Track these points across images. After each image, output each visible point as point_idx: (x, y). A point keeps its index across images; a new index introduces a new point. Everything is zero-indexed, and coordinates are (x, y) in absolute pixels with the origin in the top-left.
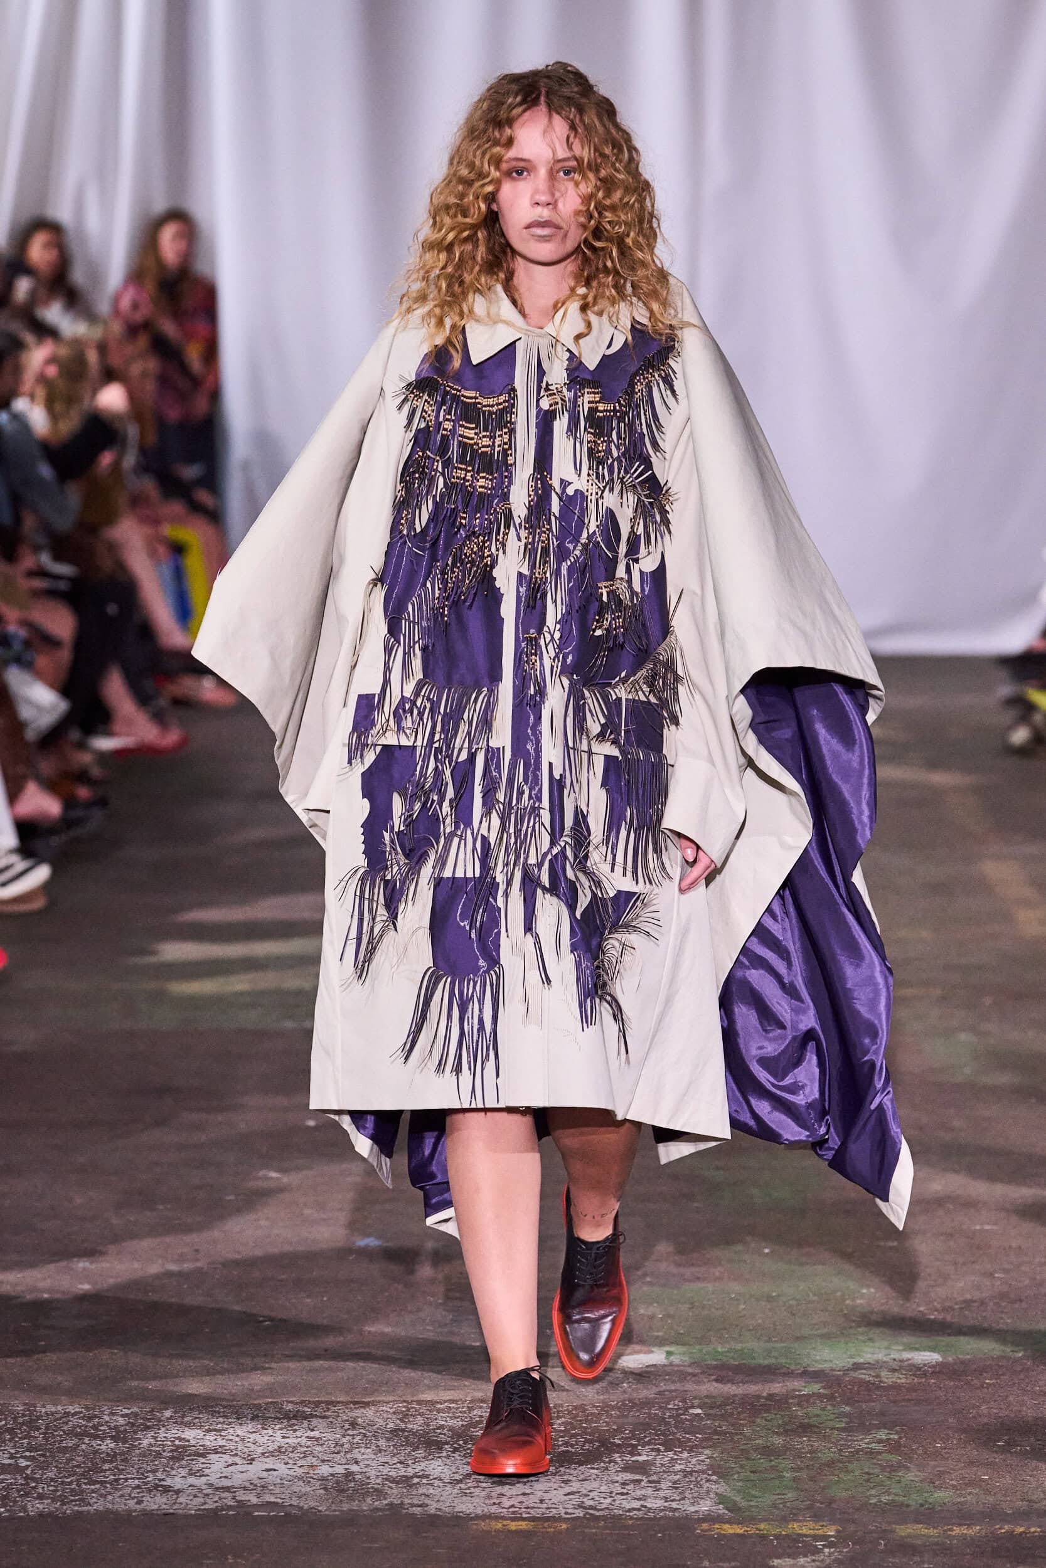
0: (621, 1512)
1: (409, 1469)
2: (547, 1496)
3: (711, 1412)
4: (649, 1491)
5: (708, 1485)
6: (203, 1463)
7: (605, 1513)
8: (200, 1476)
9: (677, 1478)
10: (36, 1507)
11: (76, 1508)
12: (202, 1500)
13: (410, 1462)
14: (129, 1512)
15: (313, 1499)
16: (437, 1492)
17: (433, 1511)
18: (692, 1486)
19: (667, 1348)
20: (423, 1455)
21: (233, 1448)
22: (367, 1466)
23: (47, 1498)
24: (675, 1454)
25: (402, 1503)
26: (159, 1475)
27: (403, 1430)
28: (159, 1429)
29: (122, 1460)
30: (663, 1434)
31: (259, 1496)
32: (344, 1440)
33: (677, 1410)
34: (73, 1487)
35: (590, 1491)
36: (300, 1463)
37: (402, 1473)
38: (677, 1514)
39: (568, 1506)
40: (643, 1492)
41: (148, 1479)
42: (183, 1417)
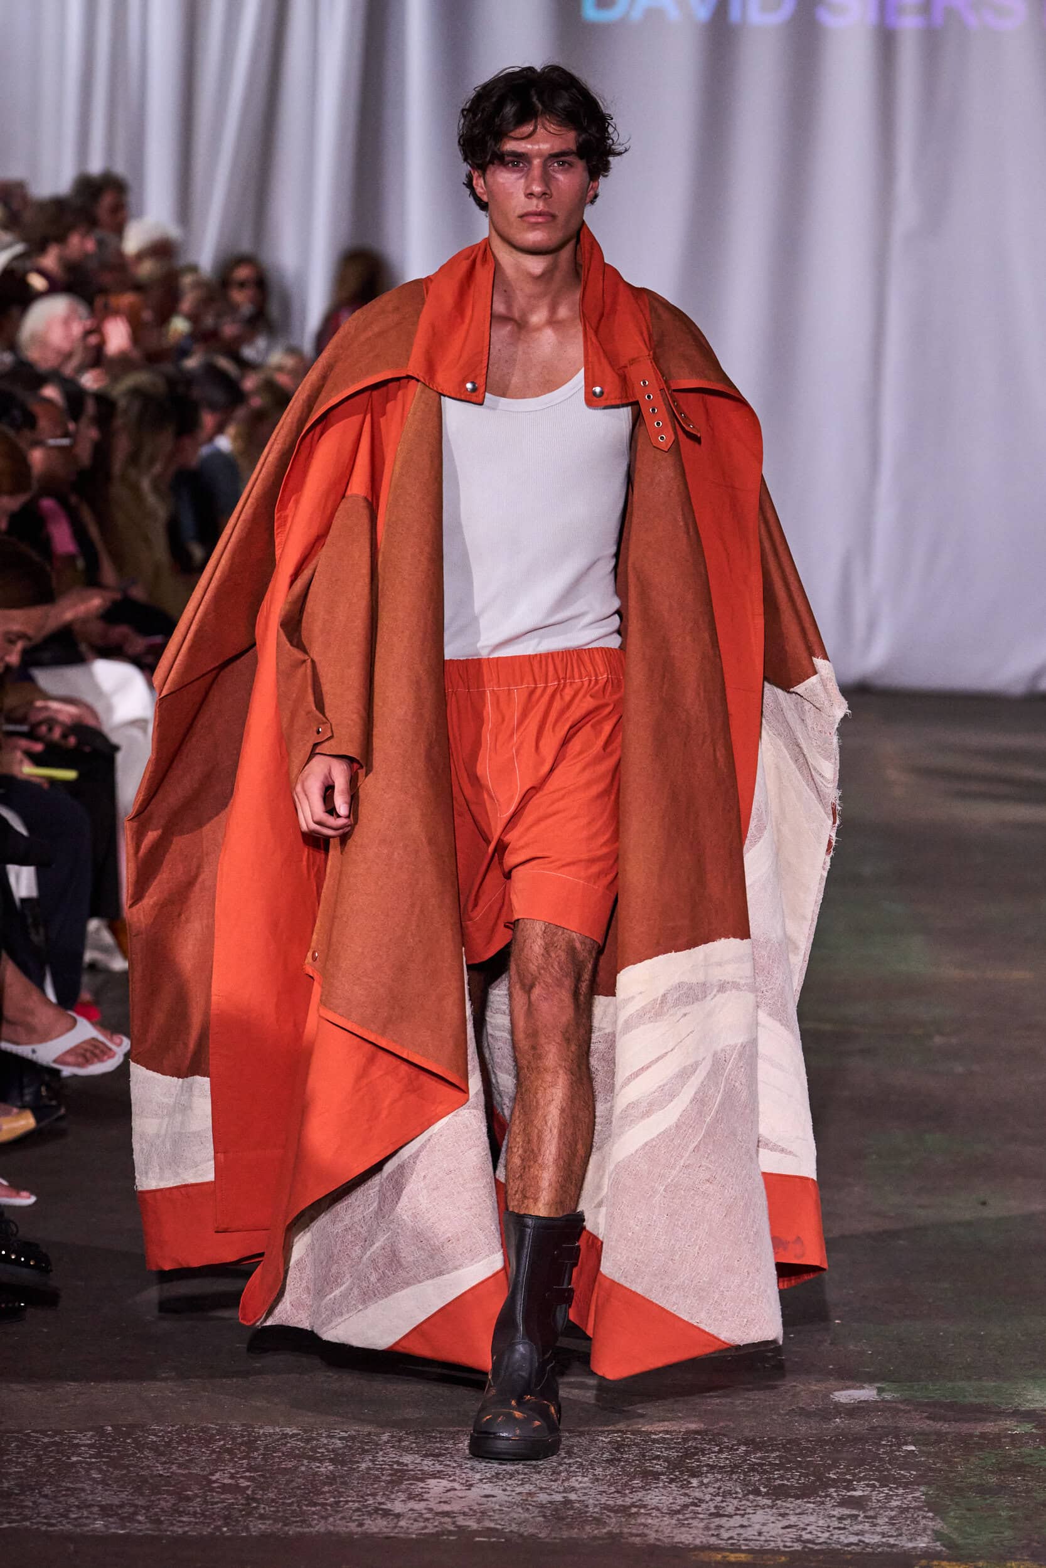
0: (839, 1547)
1: (627, 1499)
2: (765, 1529)
3: (924, 1448)
4: (867, 1527)
5: (924, 1521)
6: (422, 1488)
7: (824, 1547)
8: (420, 1501)
9: (893, 1513)
10: (258, 1527)
11: (298, 1529)
12: (422, 1524)
13: (627, 1491)
14: (351, 1534)
15: (532, 1525)
16: (655, 1522)
17: (652, 1541)
18: (908, 1522)
19: (879, 1385)
20: (640, 1485)
21: (450, 1473)
22: (585, 1494)
23: (269, 1519)
24: (890, 1490)
25: (621, 1533)
26: (379, 1499)
27: (619, 1460)
28: (377, 1453)
29: (342, 1483)
30: (877, 1470)
31: (479, 1521)
32: (561, 1468)
33: (891, 1446)
34: (293, 1508)
35: (808, 1525)
36: (518, 1490)
37: (619, 1502)
38: (895, 1550)
39: (785, 1539)
40: (860, 1527)
41: (368, 1502)
42: (400, 1441)
